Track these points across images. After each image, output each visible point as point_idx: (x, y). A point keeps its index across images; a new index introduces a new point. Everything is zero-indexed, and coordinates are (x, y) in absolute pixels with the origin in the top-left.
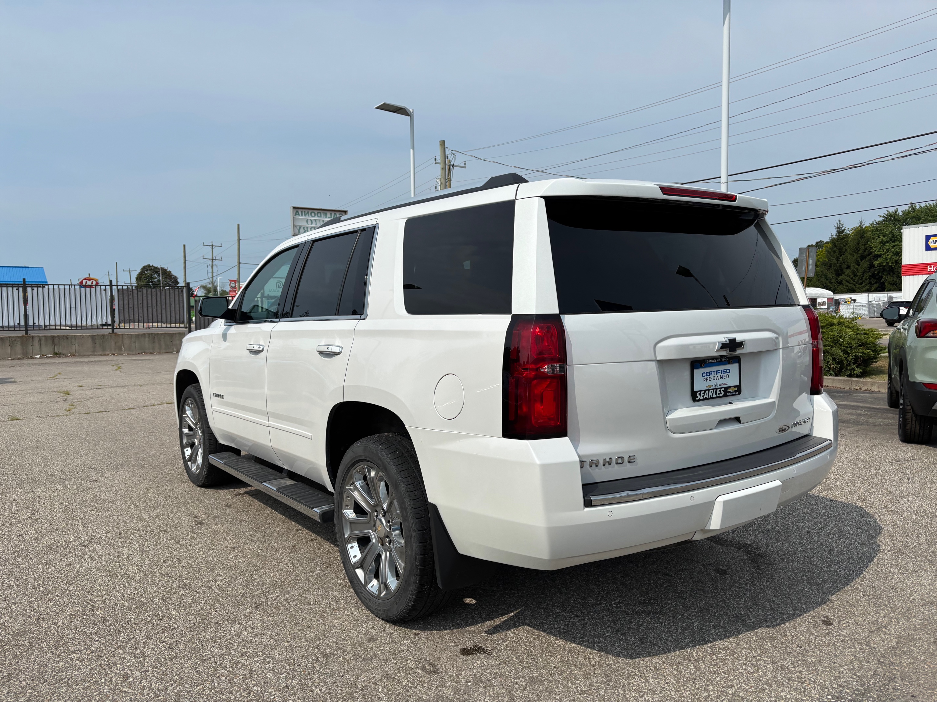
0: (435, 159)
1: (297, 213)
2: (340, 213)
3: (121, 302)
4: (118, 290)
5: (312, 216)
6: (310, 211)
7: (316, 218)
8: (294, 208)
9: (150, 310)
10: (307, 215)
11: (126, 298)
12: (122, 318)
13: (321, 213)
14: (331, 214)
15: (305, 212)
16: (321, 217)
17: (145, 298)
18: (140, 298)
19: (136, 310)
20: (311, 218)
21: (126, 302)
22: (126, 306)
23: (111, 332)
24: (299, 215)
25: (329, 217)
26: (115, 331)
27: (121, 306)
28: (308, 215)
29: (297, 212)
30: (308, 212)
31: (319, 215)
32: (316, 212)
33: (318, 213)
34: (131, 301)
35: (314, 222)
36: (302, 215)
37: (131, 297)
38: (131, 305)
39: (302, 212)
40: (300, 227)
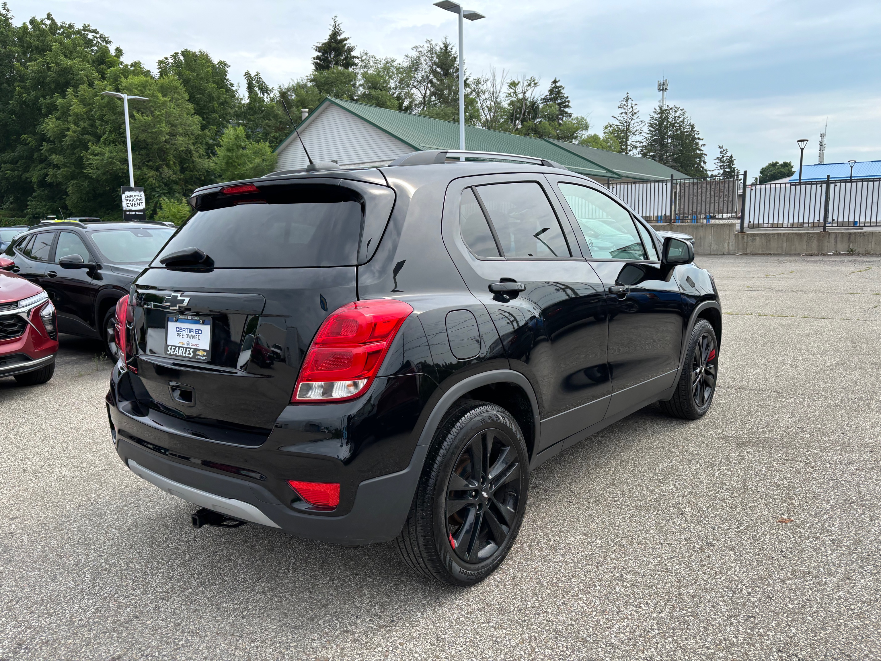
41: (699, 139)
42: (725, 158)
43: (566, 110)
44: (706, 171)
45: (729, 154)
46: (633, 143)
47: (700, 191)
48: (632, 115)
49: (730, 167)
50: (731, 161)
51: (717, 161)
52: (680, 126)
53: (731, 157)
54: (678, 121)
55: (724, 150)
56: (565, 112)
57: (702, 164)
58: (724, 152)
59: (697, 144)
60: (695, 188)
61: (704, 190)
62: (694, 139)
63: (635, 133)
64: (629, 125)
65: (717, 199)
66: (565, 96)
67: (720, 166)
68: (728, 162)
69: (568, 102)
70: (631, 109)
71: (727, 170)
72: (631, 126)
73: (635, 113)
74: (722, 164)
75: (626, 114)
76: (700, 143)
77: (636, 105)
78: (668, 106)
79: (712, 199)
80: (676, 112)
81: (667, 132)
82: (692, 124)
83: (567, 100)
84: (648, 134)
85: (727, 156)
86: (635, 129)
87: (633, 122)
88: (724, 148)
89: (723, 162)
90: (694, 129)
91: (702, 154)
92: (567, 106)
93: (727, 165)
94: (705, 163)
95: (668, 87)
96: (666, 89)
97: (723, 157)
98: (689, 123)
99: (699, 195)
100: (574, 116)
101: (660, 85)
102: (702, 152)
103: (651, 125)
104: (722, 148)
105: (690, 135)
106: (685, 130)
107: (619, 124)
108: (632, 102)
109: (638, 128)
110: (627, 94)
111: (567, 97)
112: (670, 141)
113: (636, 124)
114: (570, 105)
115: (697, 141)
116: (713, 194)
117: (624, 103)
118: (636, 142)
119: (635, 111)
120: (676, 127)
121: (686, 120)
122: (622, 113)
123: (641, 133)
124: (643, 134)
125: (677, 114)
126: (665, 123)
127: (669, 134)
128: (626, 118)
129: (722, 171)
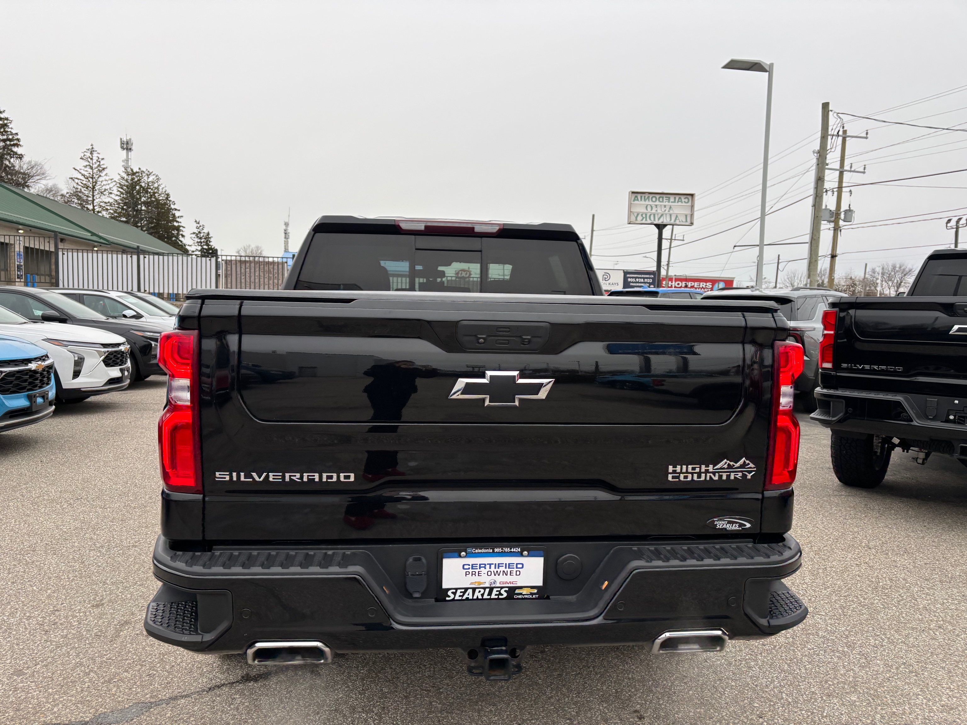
1: (636, 199)
2: (685, 196)
5: (652, 201)
6: (651, 196)
8: (633, 193)
10: (647, 200)
13: (663, 198)
14: (675, 198)
15: (645, 197)
16: (663, 201)
20: (651, 203)
24: (638, 200)
25: (672, 202)
28: (649, 200)
29: (636, 197)
30: (648, 197)
31: (661, 199)
32: (658, 196)
33: (659, 198)
39: (641, 197)
40: (638, 214)
41: (176, 210)
42: (202, 235)
43: (15, 149)
44: (185, 245)
45: (206, 231)
46: (101, 204)
47: (248, 270)
48: (100, 171)
49: (208, 245)
50: (208, 238)
51: (194, 236)
52: (154, 193)
53: (208, 234)
54: (152, 187)
55: (200, 226)
56: (13, 151)
57: (181, 238)
58: (201, 228)
59: (174, 215)
60: (243, 266)
61: (253, 270)
62: (169, 210)
63: (104, 193)
64: (96, 182)
65: (266, 280)
66: (14, 132)
67: (198, 242)
68: (205, 239)
69: (18, 140)
70: (98, 163)
71: (205, 247)
72: (99, 183)
73: (104, 169)
74: (199, 240)
75: (92, 168)
76: (177, 214)
77: (103, 159)
78: (140, 169)
79: (262, 280)
80: (148, 175)
81: (140, 198)
82: (167, 192)
83: (16, 137)
84: (117, 195)
85: (204, 233)
86: (104, 188)
87: (100, 179)
88: (201, 224)
89: (201, 238)
90: (169, 199)
91: (179, 226)
92: (17, 145)
93: (204, 242)
94: (183, 236)
95: (133, 148)
96: (130, 149)
97: (200, 232)
98: (164, 190)
99: (248, 275)
100: (26, 159)
101: (122, 143)
102: (180, 224)
103: (121, 186)
104: (199, 223)
105: (165, 204)
106: (161, 198)
107: (82, 178)
108: (98, 155)
109: (107, 187)
110: (92, 145)
111: (17, 134)
112: (143, 208)
113: (104, 183)
114: (21, 143)
115: (174, 212)
116: (263, 275)
117: (88, 154)
118: (106, 203)
119: (102, 166)
120: (150, 193)
121: (160, 188)
122: (86, 166)
123: (111, 193)
124: (113, 196)
125: (151, 179)
126: (138, 187)
127: (142, 200)
128: (92, 173)
129: (199, 248)
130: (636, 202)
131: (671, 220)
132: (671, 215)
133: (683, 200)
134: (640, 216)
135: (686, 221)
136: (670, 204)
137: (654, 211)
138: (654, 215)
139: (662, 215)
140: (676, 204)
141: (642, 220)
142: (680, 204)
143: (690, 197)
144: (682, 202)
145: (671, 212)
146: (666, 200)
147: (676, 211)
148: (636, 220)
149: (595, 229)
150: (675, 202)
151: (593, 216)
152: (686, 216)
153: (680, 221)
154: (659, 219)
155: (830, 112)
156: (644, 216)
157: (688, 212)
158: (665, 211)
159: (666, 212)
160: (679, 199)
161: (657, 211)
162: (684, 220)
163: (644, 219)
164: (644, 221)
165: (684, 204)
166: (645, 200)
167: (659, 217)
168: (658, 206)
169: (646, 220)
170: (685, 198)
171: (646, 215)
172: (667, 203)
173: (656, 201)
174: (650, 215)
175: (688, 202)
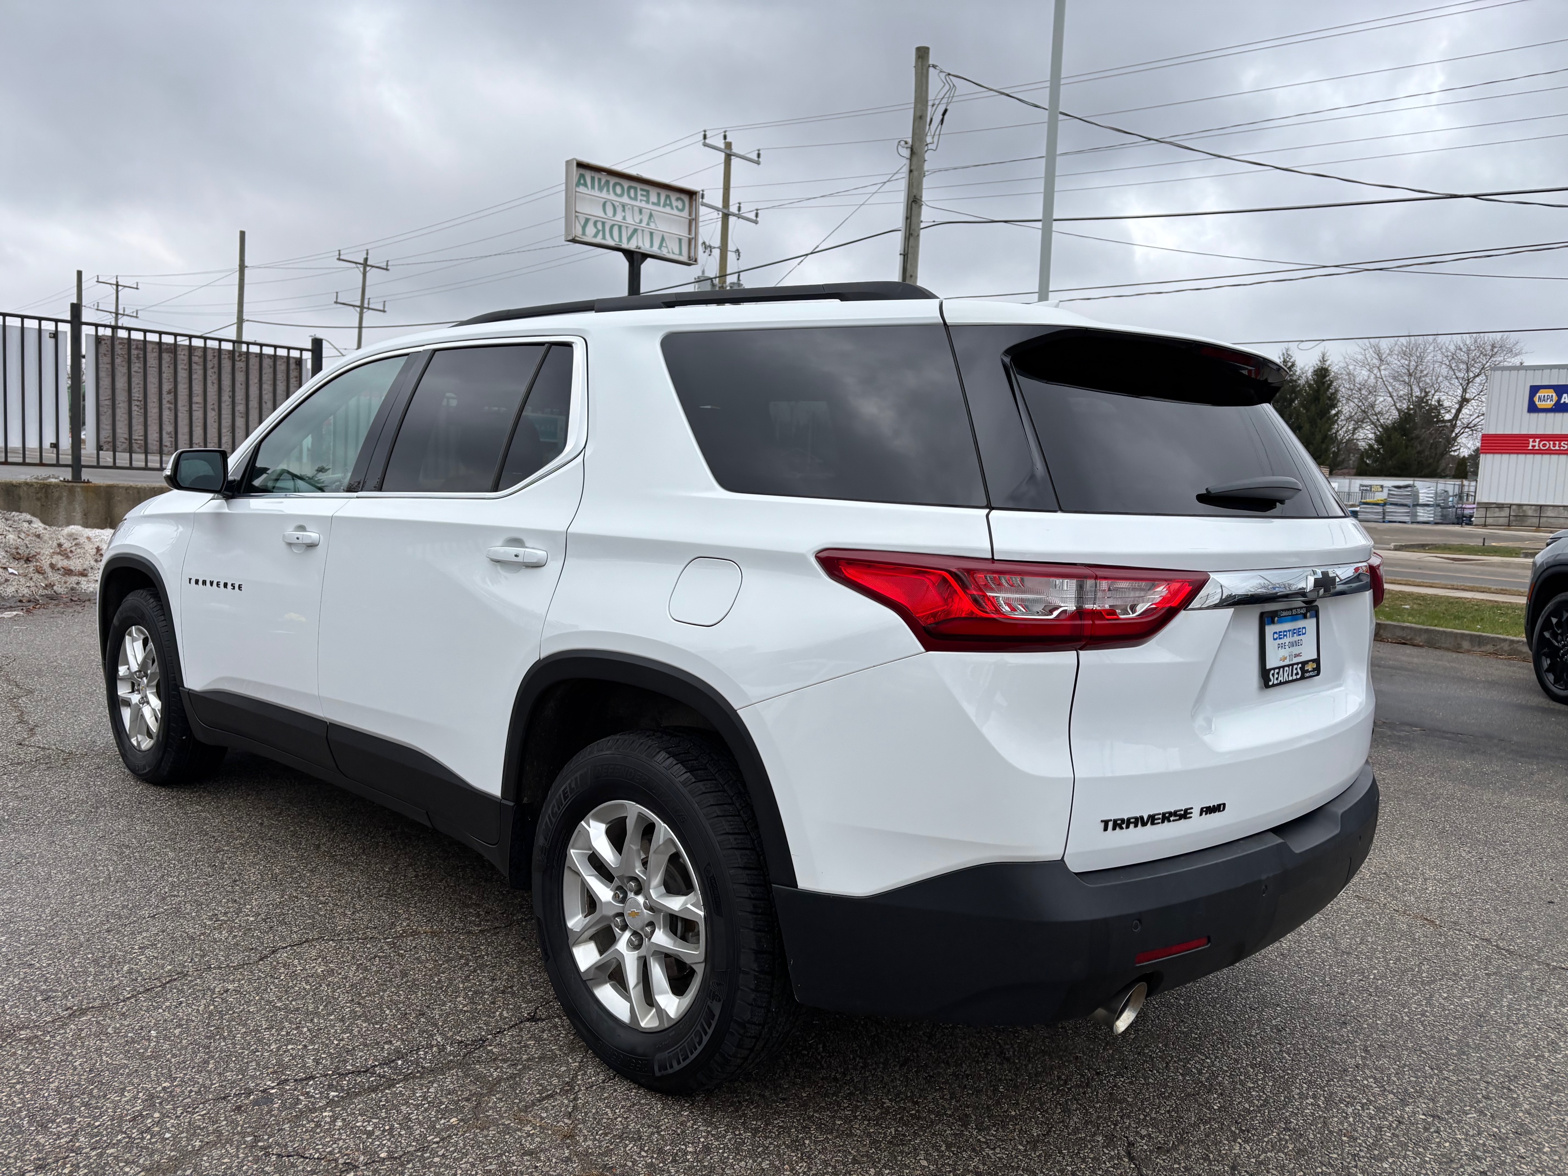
0: (705, 137)
1: (581, 181)
2: (678, 195)
3: (106, 382)
4: (98, 340)
5: (616, 194)
6: (613, 180)
7: (625, 199)
9: (198, 415)
10: (605, 190)
11: (121, 371)
12: (106, 433)
13: (635, 189)
14: (659, 195)
15: (600, 180)
16: (635, 199)
17: (182, 374)
18: (167, 373)
19: (153, 411)
20: (612, 197)
21: (121, 383)
22: (121, 397)
23: (70, 478)
24: (585, 185)
25: (653, 204)
26: (85, 475)
27: (105, 394)
28: (608, 191)
30: (607, 182)
33: (630, 188)
34: (137, 380)
35: (619, 210)
36: (593, 187)
37: (136, 366)
38: (137, 394)
39: (593, 179)
40: (587, 220)
130: (582, 189)
131: (652, 246)
132: (651, 234)
133: (675, 203)
134: (591, 224)
135: (681, 254)
136: (650, 206)
137: (619, 217)
138: (620, 227)
139: (635, 231)
140: (660, 209)
141: (595, 236)
142: (668, 209)
143: (686, 199)
144: (672, 208)
145: (652, 226)
146: (642, 195)
147: (661, 226)
148: (584, 233)
149: (247, 262)
150: (658, 204)
151: (242, 234)
152: (680, 240)
153: (669, 252)
154: (629, 239)
155: (931, 69)
156: (600, 226)
157: (684, 233)
158: (641, 221)
159: (644, 224)
160: (666, 200)
161: (624, 218)
162: (677, 251)
163: (601, 234)
164: (598, 240)
165: (675, 212)
166: (601, 189)
167: (629, 233)
168: (626, 208)
169: (604, 238)
170: (678, 199)
171: (603, 223)
172: (643, 204)
173: (621, 195)
174: (612, 227)
175: (682, 210)
